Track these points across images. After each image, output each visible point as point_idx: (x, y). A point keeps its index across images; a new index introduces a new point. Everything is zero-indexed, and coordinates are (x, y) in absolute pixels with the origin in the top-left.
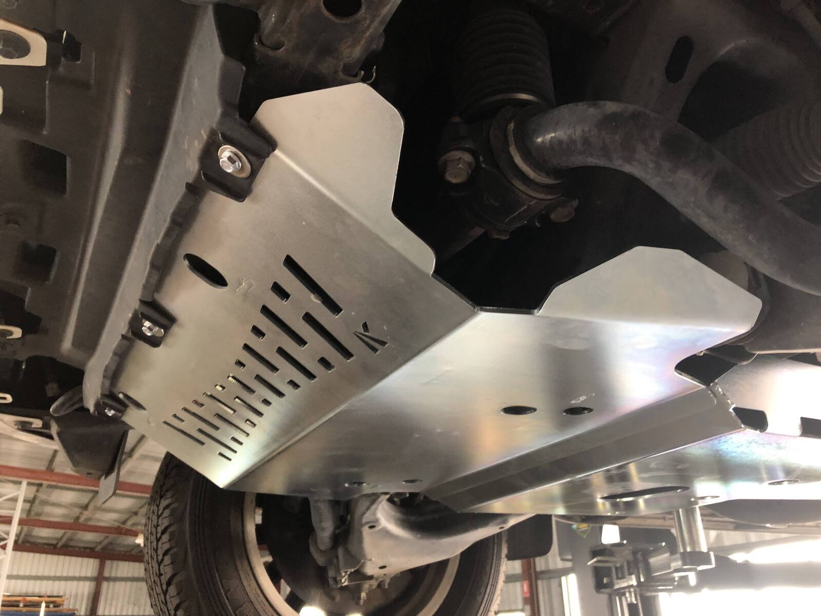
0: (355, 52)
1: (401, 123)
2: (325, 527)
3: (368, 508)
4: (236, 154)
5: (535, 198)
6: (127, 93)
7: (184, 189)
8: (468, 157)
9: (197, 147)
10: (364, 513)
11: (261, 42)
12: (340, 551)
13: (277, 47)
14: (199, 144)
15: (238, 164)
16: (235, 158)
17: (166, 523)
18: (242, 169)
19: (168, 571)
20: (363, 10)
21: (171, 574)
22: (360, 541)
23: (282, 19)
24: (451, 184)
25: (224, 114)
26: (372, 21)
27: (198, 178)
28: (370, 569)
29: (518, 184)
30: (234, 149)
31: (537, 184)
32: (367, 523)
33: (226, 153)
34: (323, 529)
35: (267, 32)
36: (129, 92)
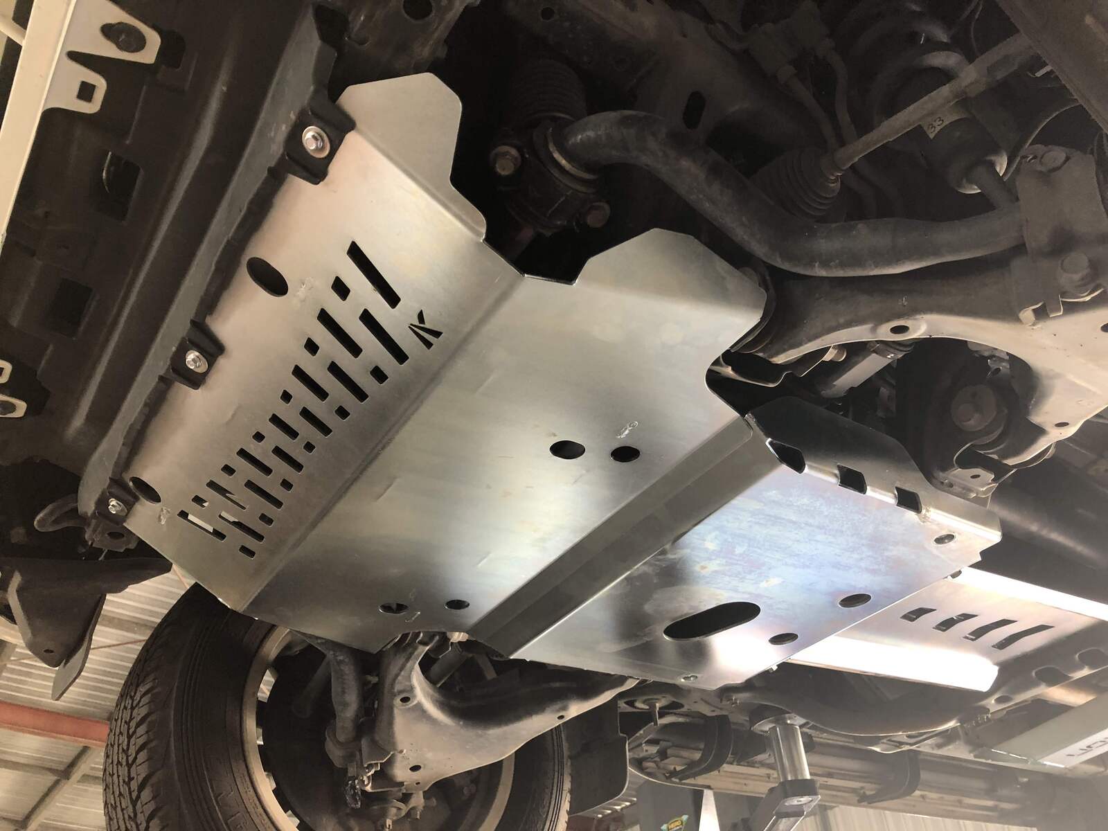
0: (424, 52)
1: (459, 106)
2: (348, 704)
3: (401, 669)
4: (319, 134)
5: (572, 188)
6: (223, 90)
7: (266, 174)
8: (514, 152)
9: (284, 129)
10: (397, 675)
11: (349, 37)
12: (364, 743)
13: (362, 43)
14: (286, 127)
15: (320, 144)
16: (318, 137)
17: (143, 711)
18: (323, 149)
19: (140, 772)
20: (433, 14)
21: (146, 774)
22: (391, 723)
23: (369, 18)
24: (500, 175)
25: (316, 92)
26: (439, 24)
27: (282, 159)
28: (401, 772)
29: (556, 173)
30: (319, 130)
31: (571, 175)
32: (400, 692)
33: (309, 134)
34: (346, 705)
35: (356, 29)
36: (224, 89)
